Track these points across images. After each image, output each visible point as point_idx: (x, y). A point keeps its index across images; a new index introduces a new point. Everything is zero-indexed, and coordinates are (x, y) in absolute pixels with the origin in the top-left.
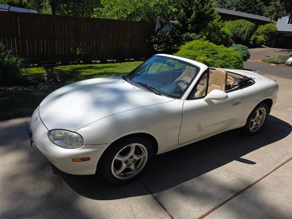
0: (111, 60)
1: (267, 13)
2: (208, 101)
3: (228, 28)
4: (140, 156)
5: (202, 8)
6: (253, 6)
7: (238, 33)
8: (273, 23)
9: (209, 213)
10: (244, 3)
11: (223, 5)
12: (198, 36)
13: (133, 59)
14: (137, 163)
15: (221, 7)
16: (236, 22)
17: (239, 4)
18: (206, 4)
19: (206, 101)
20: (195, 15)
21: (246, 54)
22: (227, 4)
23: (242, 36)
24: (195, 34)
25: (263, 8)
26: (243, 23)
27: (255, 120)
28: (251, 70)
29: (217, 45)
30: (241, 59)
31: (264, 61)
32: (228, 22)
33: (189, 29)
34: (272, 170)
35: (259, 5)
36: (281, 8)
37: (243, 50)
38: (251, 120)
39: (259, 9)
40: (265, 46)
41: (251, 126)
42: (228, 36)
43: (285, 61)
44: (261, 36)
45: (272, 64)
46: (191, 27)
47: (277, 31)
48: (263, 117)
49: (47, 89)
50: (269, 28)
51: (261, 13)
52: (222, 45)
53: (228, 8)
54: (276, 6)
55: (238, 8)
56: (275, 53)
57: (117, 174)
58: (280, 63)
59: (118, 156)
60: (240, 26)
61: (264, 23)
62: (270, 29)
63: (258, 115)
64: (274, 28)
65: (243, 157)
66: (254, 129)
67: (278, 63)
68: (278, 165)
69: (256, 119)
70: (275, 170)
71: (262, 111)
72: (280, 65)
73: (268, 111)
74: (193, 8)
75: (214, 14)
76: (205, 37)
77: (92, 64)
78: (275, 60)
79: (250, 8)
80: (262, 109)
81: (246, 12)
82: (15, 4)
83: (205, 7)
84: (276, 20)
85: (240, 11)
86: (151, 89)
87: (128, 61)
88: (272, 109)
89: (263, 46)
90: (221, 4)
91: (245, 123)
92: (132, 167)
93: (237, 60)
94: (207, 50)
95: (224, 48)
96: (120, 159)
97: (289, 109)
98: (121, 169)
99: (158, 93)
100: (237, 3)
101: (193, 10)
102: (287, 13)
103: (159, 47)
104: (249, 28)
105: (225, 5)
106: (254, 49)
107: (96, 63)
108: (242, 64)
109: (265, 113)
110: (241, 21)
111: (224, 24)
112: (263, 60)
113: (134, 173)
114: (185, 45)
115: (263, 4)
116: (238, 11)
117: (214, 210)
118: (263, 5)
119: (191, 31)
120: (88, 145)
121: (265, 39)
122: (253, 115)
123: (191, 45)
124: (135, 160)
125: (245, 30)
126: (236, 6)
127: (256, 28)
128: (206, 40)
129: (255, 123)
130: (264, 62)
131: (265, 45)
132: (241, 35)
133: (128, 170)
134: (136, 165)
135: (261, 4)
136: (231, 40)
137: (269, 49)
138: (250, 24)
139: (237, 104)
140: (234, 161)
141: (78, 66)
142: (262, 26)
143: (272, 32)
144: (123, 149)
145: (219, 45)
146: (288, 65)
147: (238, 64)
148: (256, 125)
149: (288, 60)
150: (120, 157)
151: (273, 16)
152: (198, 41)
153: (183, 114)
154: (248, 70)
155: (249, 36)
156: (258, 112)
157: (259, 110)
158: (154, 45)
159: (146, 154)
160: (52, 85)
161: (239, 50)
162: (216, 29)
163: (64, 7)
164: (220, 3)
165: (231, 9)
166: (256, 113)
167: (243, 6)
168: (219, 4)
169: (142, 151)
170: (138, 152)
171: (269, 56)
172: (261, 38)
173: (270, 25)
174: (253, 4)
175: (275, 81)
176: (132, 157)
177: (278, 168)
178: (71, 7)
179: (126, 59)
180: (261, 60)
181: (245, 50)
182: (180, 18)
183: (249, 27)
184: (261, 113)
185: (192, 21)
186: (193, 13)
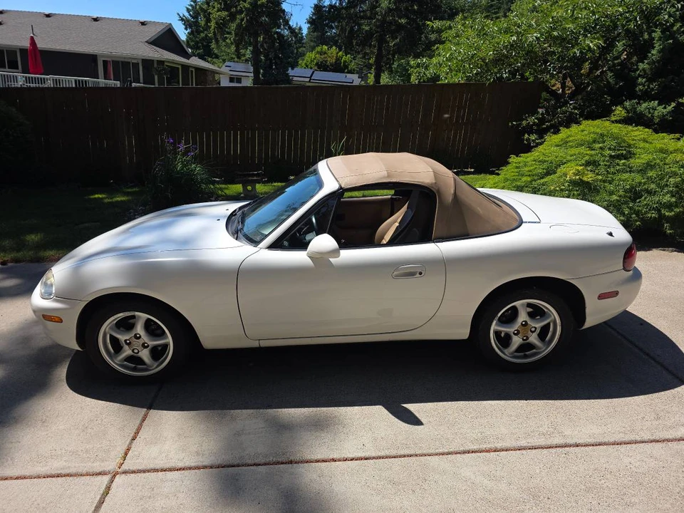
4: (158, 338)
13: (472, 170)
19: (310, 256)
20: (659, 52)
24: (657, 102)
27: (513, 331)
33: (640, 90)
38: (496, 328)
46: (644, 86)
57: (115, 360)
63: (523, 317)
66: (522, 355)
69: (517, 327)
74: (653, 35)
82: (328, 66)
91: (467, 331)
101: (653, 39)
109: (555, 317)
119: (647, 96)
124: (147, 344)
139: (410, 274)
148: (529, 346)
156: (519, 307)
157: (528, 304)
176: (139, 337)
182: (614, 65)
185: (651, 69)
186: (654, 48)
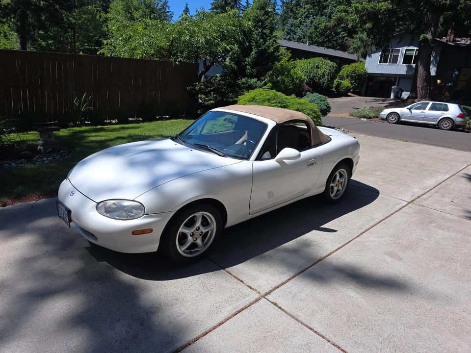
0: (134, 119)
1: (351, 50)
2: (280, 161)
3: (301, 69)
4: (207, 227)
5: (264, 44)
6: (333, 37)
7: (315, 76)
8: (361, 62)
9: (289, 280)
10: (320, 33)
11: (292, 36)
12: (261, 82)
13: (167, 117)
14: (204, 236)
15: (289, 40)
16: (311, 60)
17: (314, 35)
18: (268, 38)
19: (277, 161)
20: (256, 53)
21: (325, 107)
22: (297, 34)
23: (321, 81)
24: (256, 79)
25: (347, 40)
26: (321, 62)
27: (335, 185)
28: (333, 128)
29: (287, 95)
30: (319, 113)
31: (352, 115)
32: (300, 61)
33: (248, 72)
34: (355, 236)
35: (341, 36)
36: (370, 43)
37: (321, 101)
38: (331, 185)
39: (342, 42)
40: (352, 95)
41: (332, 193)
42: (301, 81)
43: (379, 115)
44: (346, 80)
45: (362, 119)
46: (250, 70)
47: (366, 73)
48: (344, 181)
49: (47, 163)
50: (356, 69)
51: (344, 48)
52: (293, 96)
53: (299, 40)
54: (362, 40)
55: (312, 41)
56: (365, 103)
57: (182, 250)
58: (373, 117)
59: (183, 227)
60: (317, 67)
61: (349, 62)
62: (358, 71)
63: (338, 178)
64: (362, 69)
65: (324, 226)
66: (336, 196)
67: (370, 118)
68: (362, 231)
69: (336, 183)
70: (358, 236)
71: (342, 173)
72: (373, 121)
73: (350, 174)
75: (280, 53)
76: (270, 85)
77: (105, 126)
78: (367, 113)
79: (329, 41)
80: (342, 171)
81: (323, 47)
83: (267, 43)
84: (364, 57)
85: (316, 44)
86: (213, 150)
87: (161, 119)
88: (354, 171)
89: (350, 94)
90: (288, 34)
91: (324, 188)
92: (199, 241)
93: (314, 114)
94: (275, 103)
95: (296, 99)
96: (185, 231)
97: (378, 173)
98: (187, 243)
99: (222, 154)
100: (311, 33)
101: (252, 46)
102: (377, 49)
103: (207, 99)
104: (330, 70)
105: (295, 36)
106: (338, 98)
107: (111, 124)
108: (321, 119)
109: (346, 175)
110: (317, 60)
111: (294, 63)
112: (350, 114)
113: (201, 250)
114: (244, 96)
115: (346, 34)
116: (312, 44)
117: (294, 277)
118: (347, 36)
119: (251, 76)
120: (150, 214)
121: (352, 84)
122: (331, 178)
123: (253, 96)
124: (202, 232)
125: (324, 73)
126: (309, 37)
127: (339, 69)
128: (272, 88)
129: (336, 189)
130: (352, 117)
131: (352, 93)
132: (319, 80)
133: (194, 245)
134: (203, 240)
135: (344, 36)
136: (307, 87)
137: (357, 98)
138: (331, 63)
139: (312, 164)
140: (314, 231)
141: (84, 128)
142: (347, 66)
143: (361, 74)
144: (189, 218)
145: (290, 94)
146: (383, 119)
147: (316, 120)
148: (338, 191)
149: (382, 113)
150: (185, 229)
151: (360, 54)
152: (261, 89)
153: (253, 177)
154: (330, 127)
155: (330, 81)
156: (337, 173)
157: (339, 172)
158: (199, 96)
159: (214, 226)
160: (54, 157)
161: (316, 101)
162: (284, 71)
163: (40, 36)
164: (287, 32)
165: (303, 42)
166: (336, 175)
167: (319, 38)
168: (286, 34)
169: (210, 221)
170: (205, 223)
171: (358, 108)
172: (346, 83)
173: (357, 64)
174: (332, 35)
175: (355, 138)
176: (198, 229)
177: (362, 234)
178: (52, 34)
179: (157, 117)
180: (348, 114)
181: (324, 101)
183: (330, 68)
184: (341, 176)
185: (252, 62)
186: (253, 51)
